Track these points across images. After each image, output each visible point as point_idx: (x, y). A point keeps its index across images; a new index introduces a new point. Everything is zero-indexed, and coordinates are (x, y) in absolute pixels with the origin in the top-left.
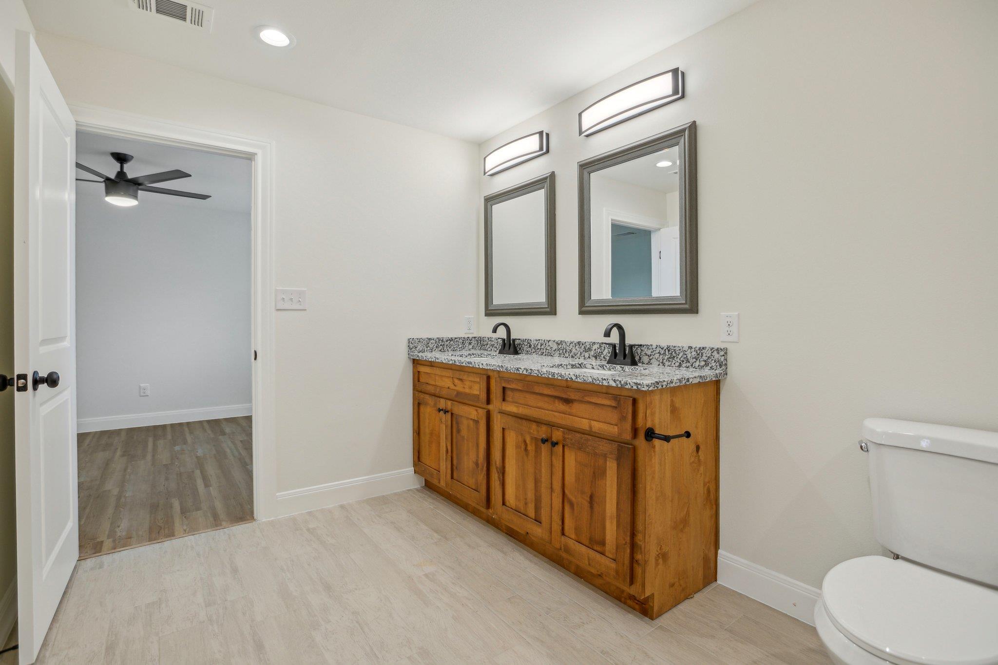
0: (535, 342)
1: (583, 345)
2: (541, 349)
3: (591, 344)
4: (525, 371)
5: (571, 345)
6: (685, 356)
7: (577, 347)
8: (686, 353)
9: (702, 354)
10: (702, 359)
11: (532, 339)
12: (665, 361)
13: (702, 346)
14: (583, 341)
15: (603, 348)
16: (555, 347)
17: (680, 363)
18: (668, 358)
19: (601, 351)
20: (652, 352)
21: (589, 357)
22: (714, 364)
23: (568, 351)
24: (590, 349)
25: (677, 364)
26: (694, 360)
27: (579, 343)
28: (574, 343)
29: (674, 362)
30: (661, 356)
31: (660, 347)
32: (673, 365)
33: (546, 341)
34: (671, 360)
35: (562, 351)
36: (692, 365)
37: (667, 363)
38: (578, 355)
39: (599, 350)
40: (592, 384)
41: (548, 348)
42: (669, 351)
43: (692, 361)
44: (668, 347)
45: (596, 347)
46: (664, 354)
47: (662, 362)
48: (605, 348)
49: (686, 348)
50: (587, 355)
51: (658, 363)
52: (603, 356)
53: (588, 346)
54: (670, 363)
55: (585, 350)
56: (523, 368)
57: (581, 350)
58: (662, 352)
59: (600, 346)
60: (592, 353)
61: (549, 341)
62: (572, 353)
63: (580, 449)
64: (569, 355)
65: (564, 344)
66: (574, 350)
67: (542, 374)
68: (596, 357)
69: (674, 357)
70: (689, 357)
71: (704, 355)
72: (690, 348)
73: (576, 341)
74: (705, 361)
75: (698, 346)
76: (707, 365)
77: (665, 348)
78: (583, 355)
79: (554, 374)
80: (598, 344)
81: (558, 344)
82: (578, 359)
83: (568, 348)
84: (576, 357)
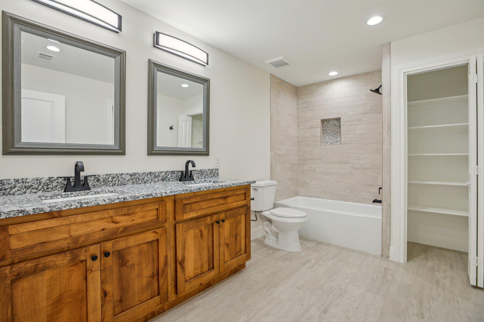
0: (105, 177)
1: (153, 174)
2: (112, 181)
3: (159, 173)
4: (205, 188)
5: (144, 175)
6: (207, 173)
7: (148, 176)
8: (207, 172)
9: (212, 171)
10: (212, 174)
11: (101, 175)
12: (199, 176)
13: (212, 168)
14: (153, 171)
15: (168, 174)
16: (128, 177)
17: (205, 176)
18: (200, 175)
19: (166, 176)
20: (194, 173)
21: (158, 181)
22: (216, 175)
23: (141, 179)
24: (158, 176)
25: (204, 177)
26: (210, 174)
27: (150, 173)
28: (146, 174)
29: (203, 176)
30: (198, 175)
31: (197, 171)
32: (202, 178)
33: (118, 175)
34: (202, 176)
35: (135, 180)
36: (209, 177)
37: (200, 177)
38: (150, 181)
39: (165, 176)
40: (240, 186)
41: (121, 180)
42: (201, 172)
43: (209, 175)
44: (201, 170)
45: (163, 174)
46: (199, 173)
47: (198, 177)
48: (169, 174)
49: (207, 170)
50: (156, 180)
51: (196, 178)
52: (168, 178)
53: (158, 174)
54: (201, 177)
55: (155, 176)
56: (203, 187)
57: (152, 178)
58: (198, 173)
59: (166, 173)
60: (160, 178)
61: (121, 175)
62: (145, 180)
63: (233, 217)
64: (142, 182)
65: (137, 175)
66: (146, 178)
67: (216, 187)
68: (163, 180)
69: (203, 174)
70: (208, 174)
71: (213, 172)
72: (209, 169)
73: (148, 171)
74: (213, 174)
75: (211, 169)
76: (214, 175)
77: (199, 171)
78: (153, 180)
79: (223, 186)
80: (165, 173)
81: (131, 175)
82: (149, 183)
83: (141, 177)
84: (148, 182)
